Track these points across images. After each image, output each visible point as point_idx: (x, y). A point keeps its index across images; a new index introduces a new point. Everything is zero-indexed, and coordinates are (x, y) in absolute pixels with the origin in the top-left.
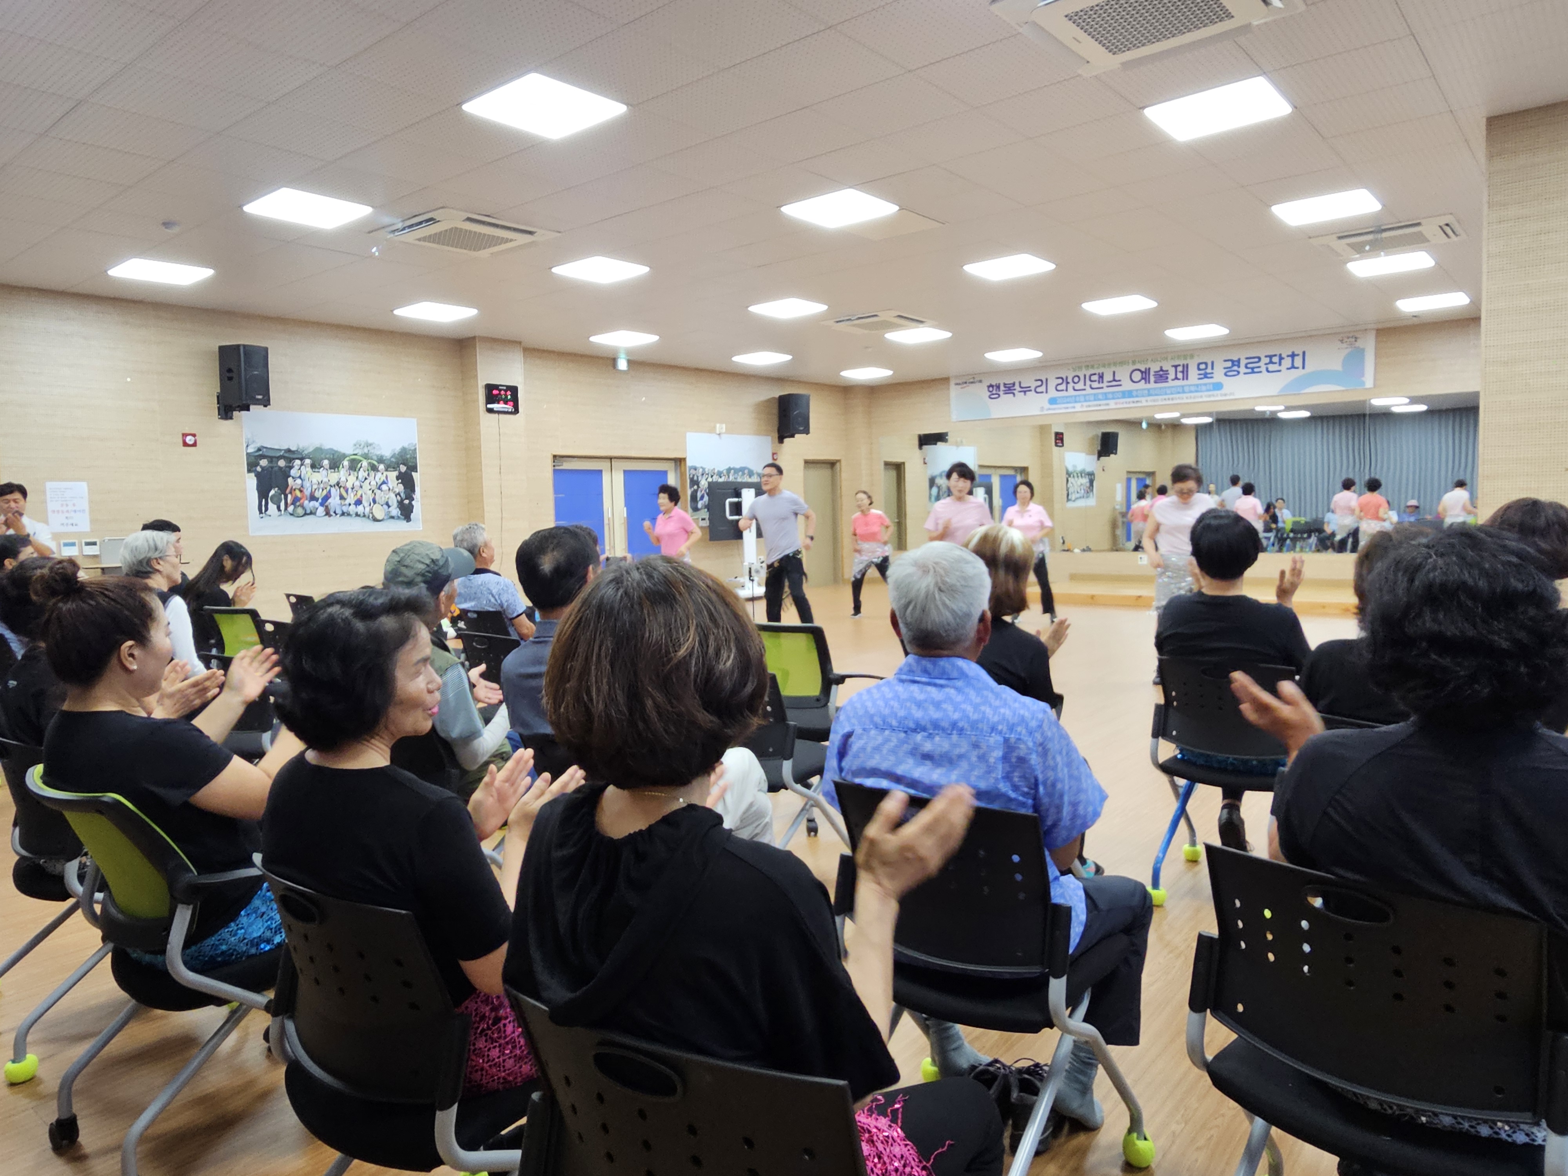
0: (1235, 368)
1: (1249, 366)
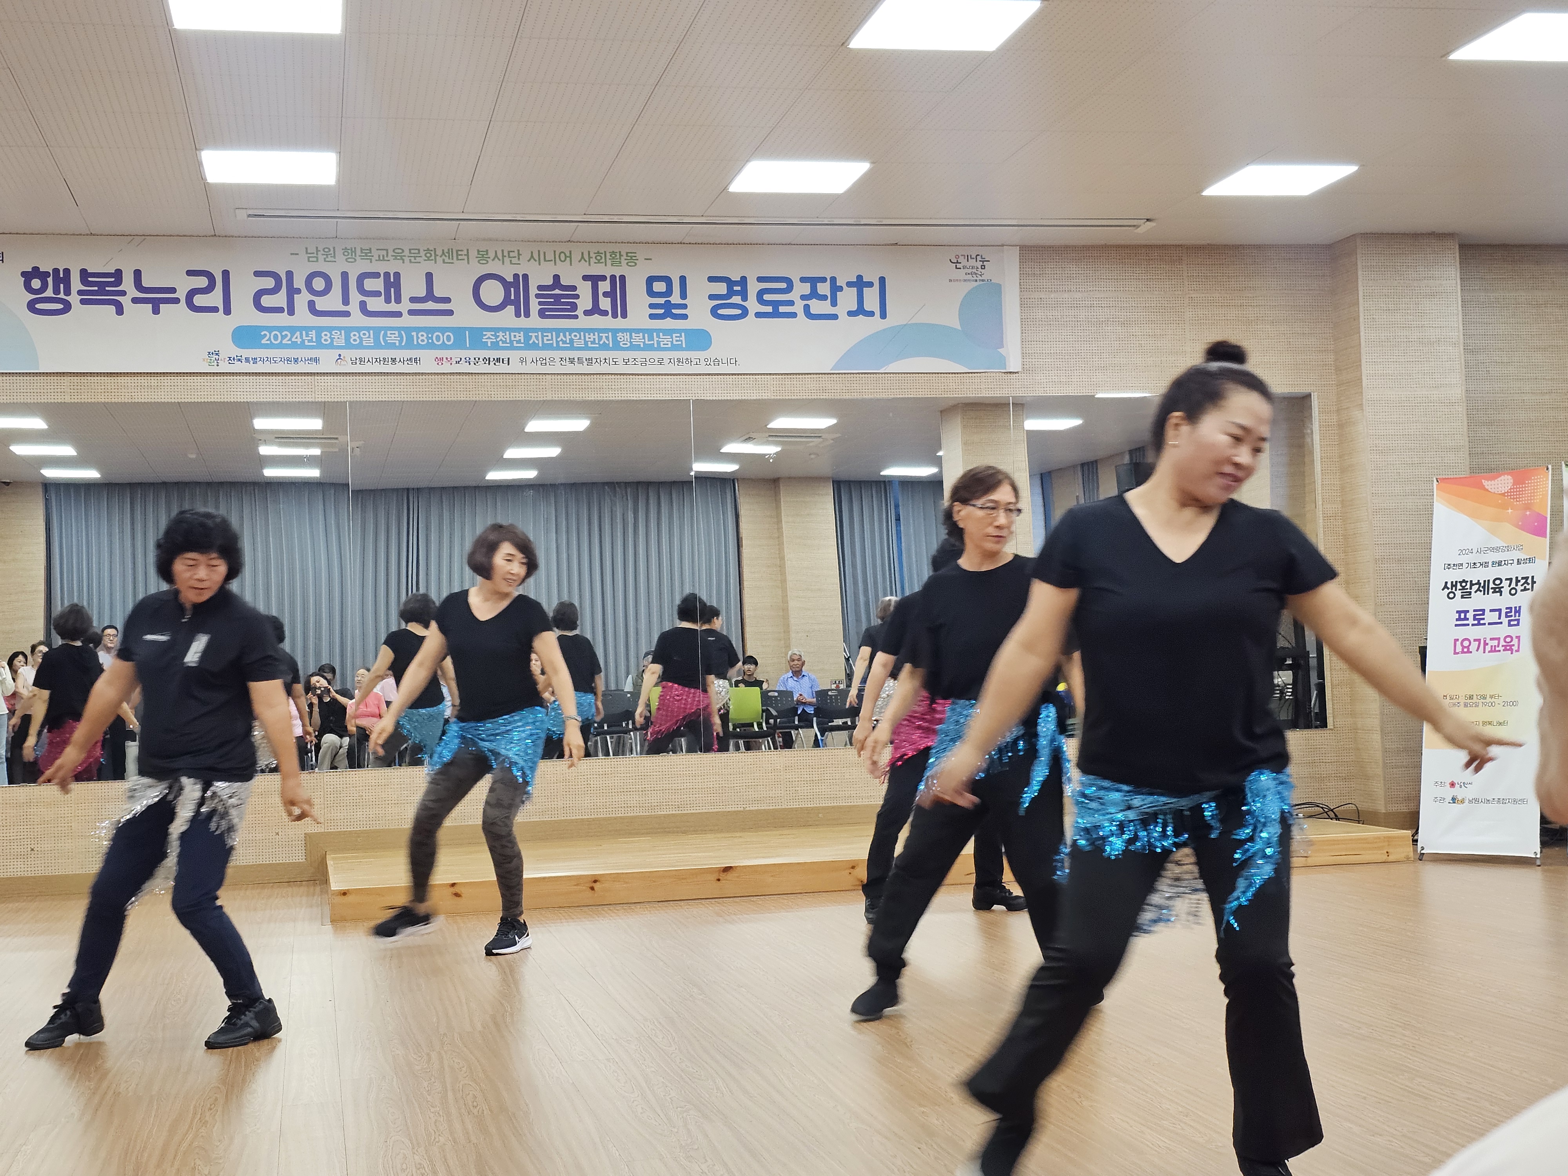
0: (737, 299)
1: (767, 297)
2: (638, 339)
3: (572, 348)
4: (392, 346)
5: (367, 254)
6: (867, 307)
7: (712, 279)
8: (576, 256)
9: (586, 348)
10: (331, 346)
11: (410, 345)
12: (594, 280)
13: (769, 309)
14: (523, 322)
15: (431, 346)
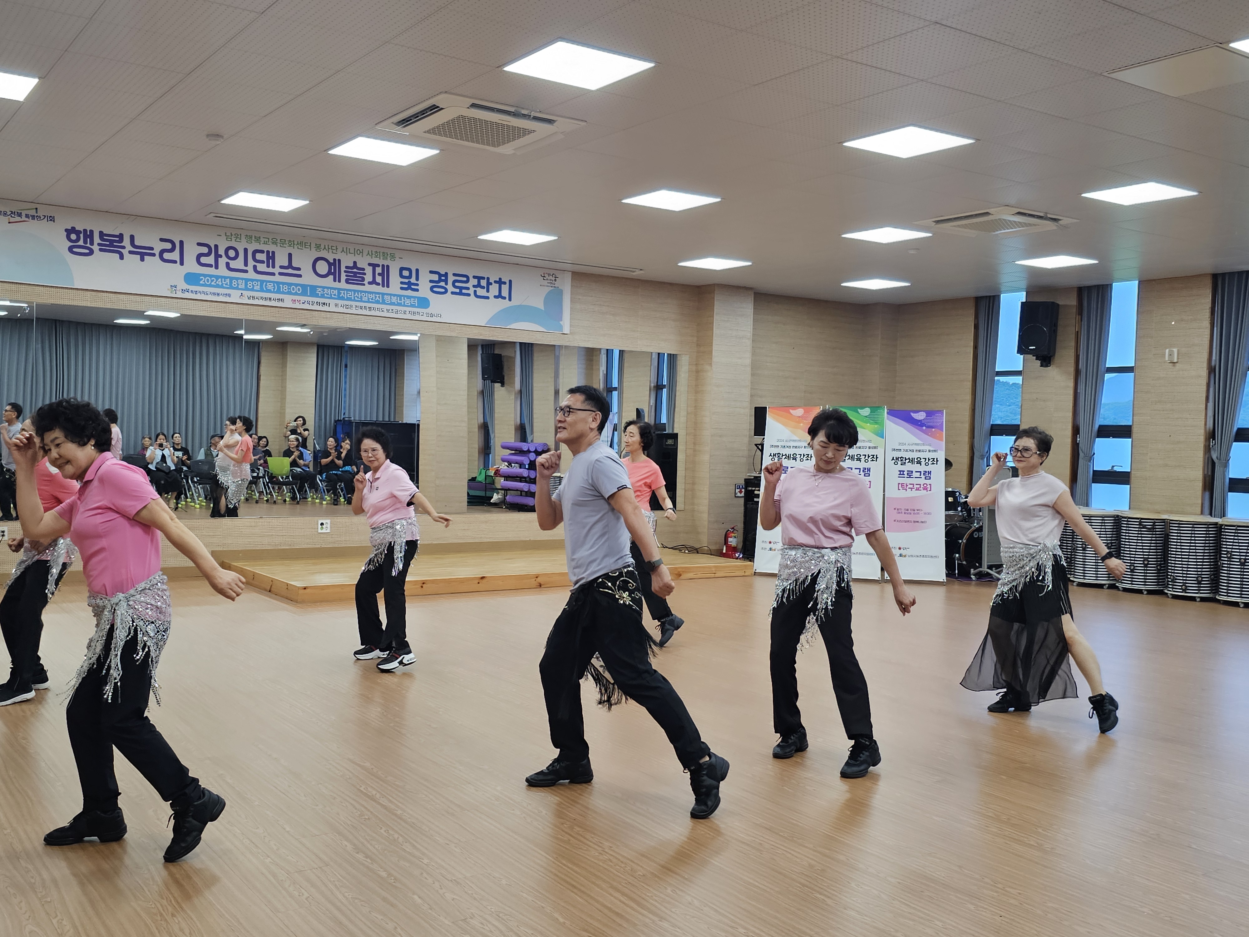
0: (443, 284)
1: (457, 284)
2: (394, 299)
3: (361, 301)
4: (269, 291)
5: (258, 239)
6: (503, 295)
7: (431, 272)
8: (365, 253)
9: (368, 302)
10: (237, 288)
11: (278, 292)
12: (374, 266)
13: (458, 290)
14: (337, 285)
15: (289, 293)
